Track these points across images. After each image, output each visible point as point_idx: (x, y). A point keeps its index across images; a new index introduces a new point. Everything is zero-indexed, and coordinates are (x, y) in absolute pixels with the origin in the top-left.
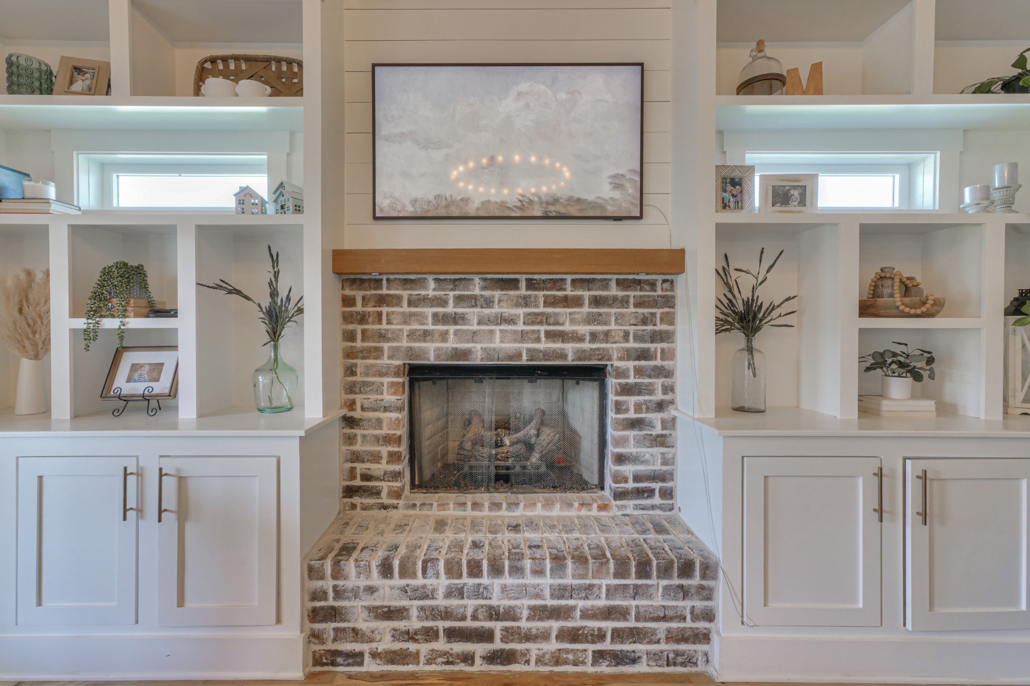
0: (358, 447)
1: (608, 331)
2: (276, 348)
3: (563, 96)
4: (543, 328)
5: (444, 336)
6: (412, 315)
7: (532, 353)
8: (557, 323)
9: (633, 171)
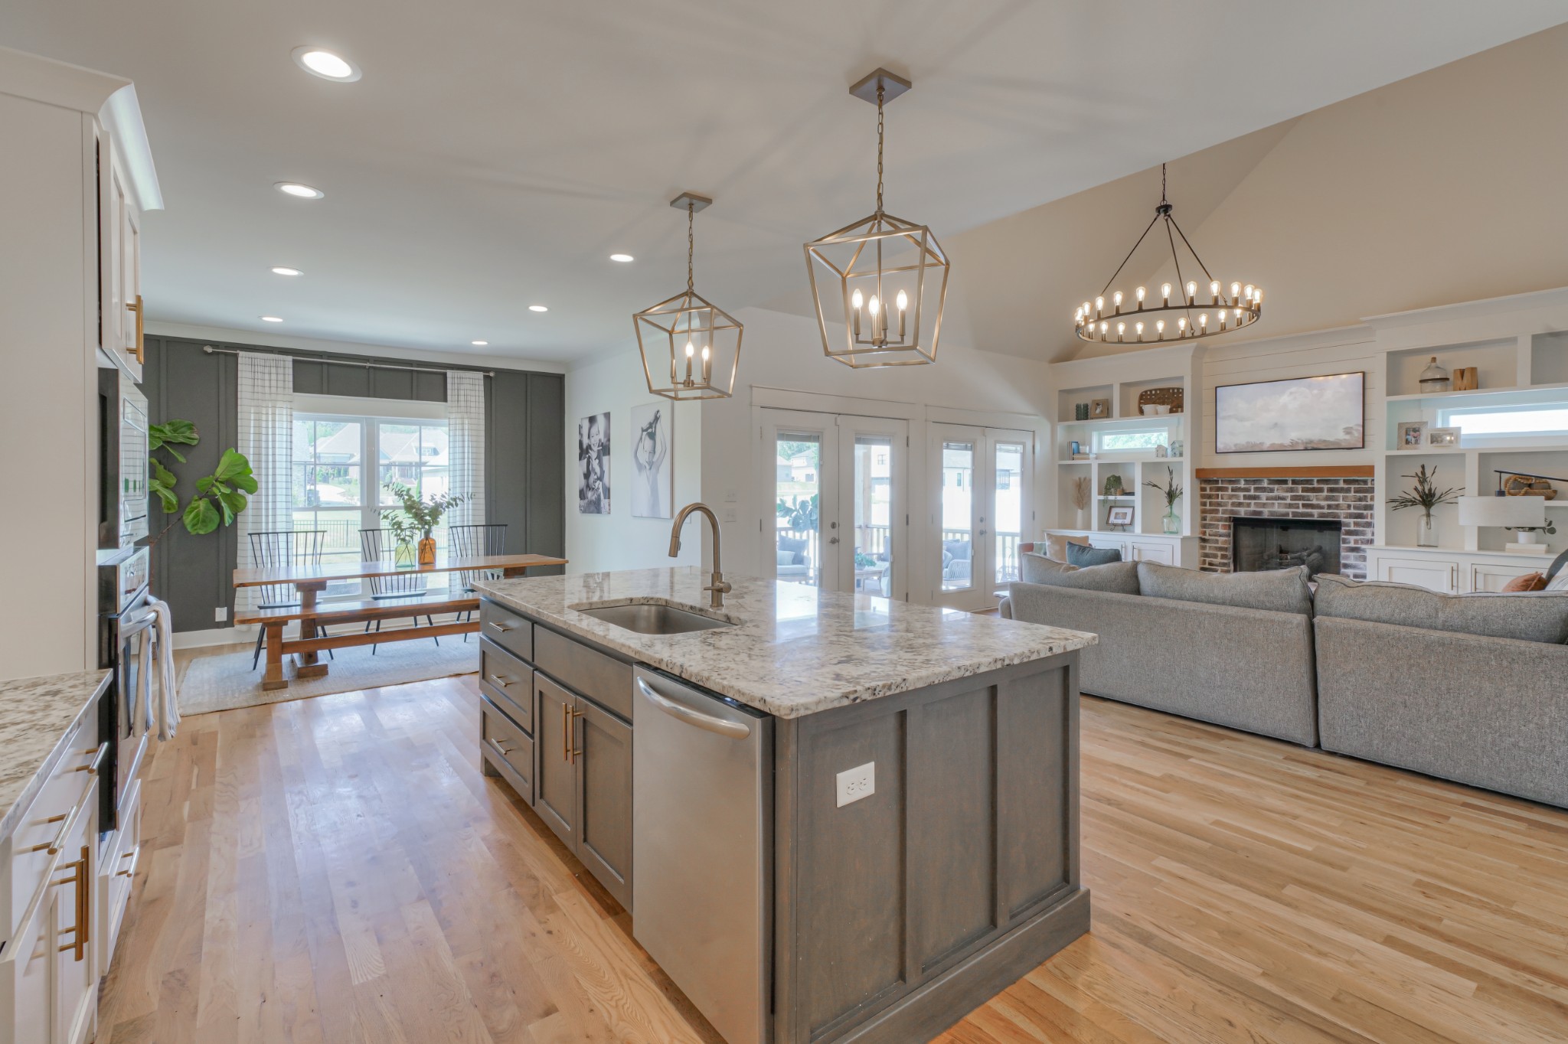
0: (1207, 551)
1: (1339, 504)
2: (1171, 508)
3: (1315, 392)
4: (1301, 502)
5: (1249, 505)
6: (1233, 495)
7: (1294, 514)
8: (1309, 500)
9: (1359, 425)
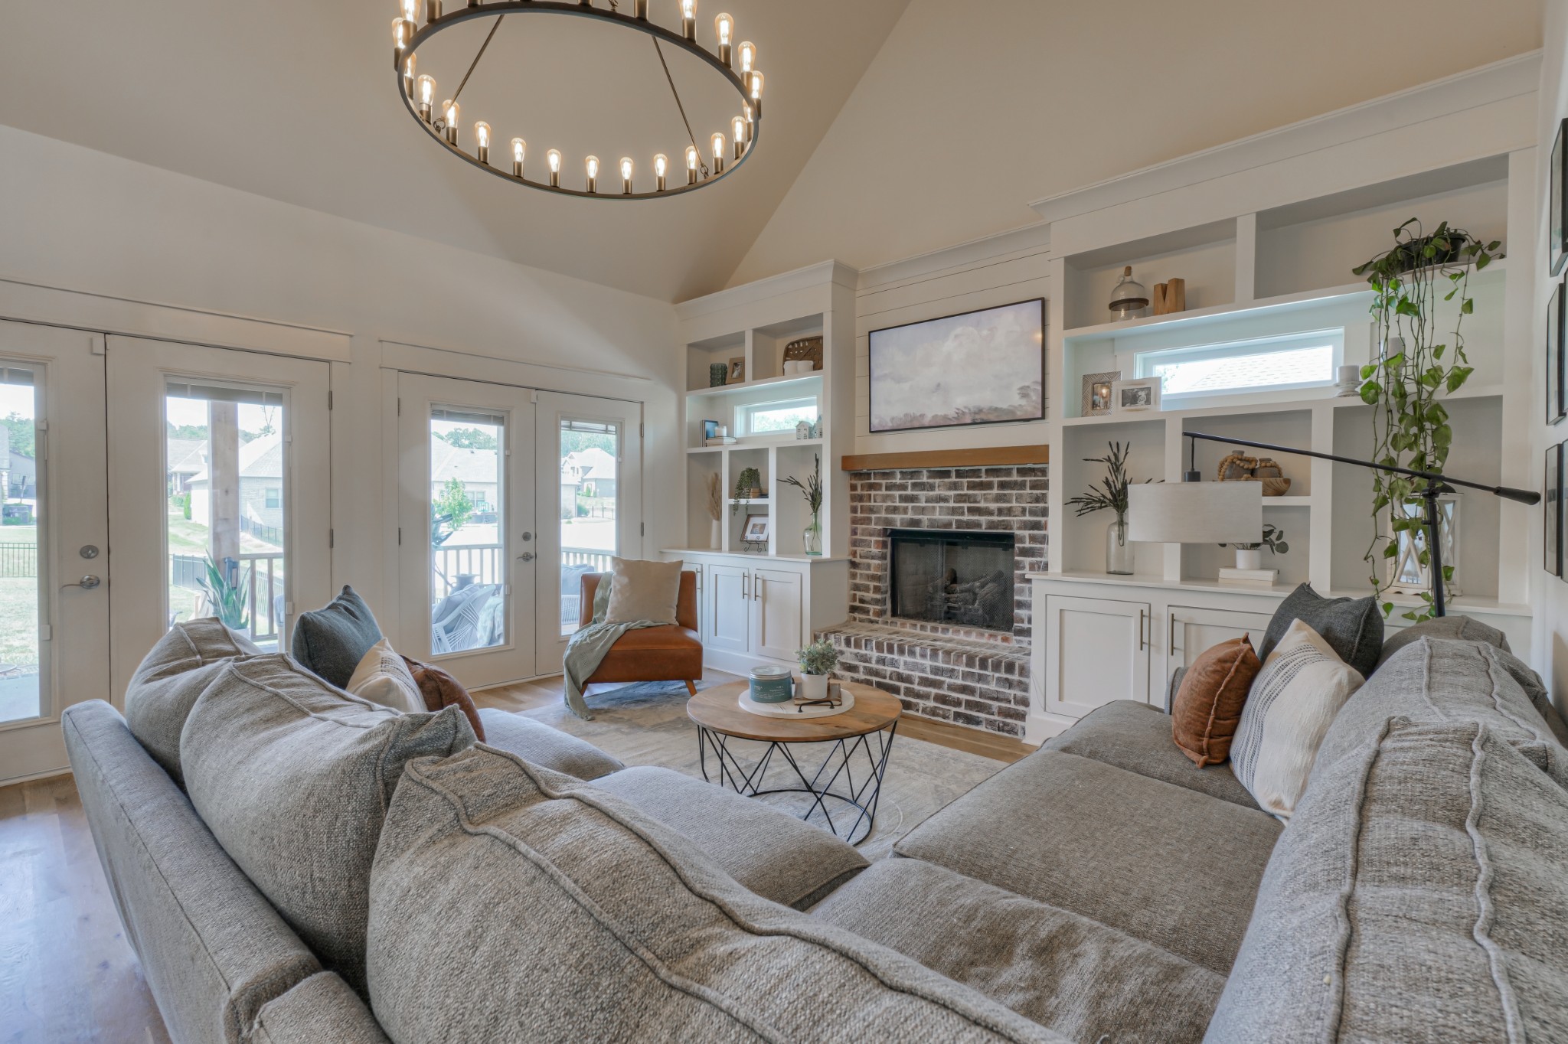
0: (858, 581)
1: (1011, 507)
2: (816, 516)
3: (985, 332)
4: (966, 505)
5: (905, 511)
6: (888, 496)
7: (959, 523)
8: (975, 502)
9: (1036, 382)
